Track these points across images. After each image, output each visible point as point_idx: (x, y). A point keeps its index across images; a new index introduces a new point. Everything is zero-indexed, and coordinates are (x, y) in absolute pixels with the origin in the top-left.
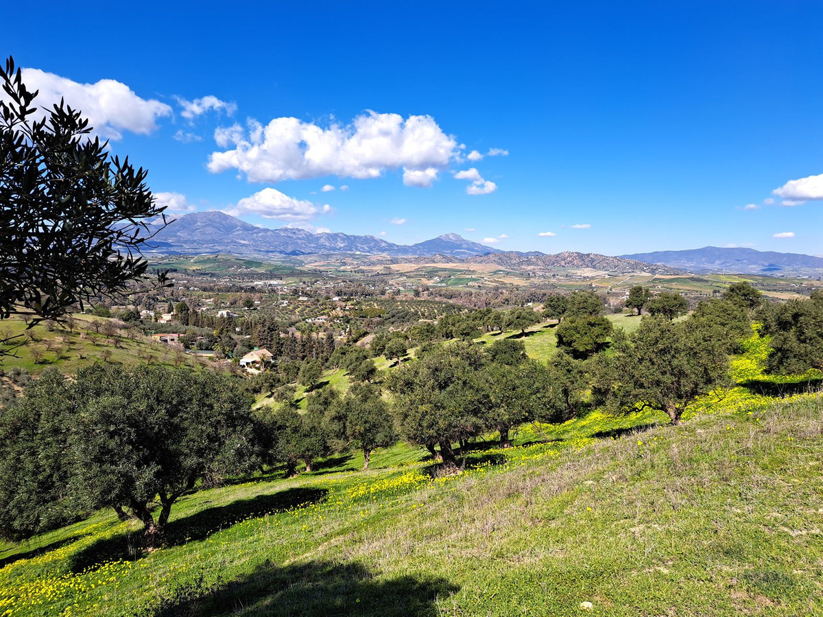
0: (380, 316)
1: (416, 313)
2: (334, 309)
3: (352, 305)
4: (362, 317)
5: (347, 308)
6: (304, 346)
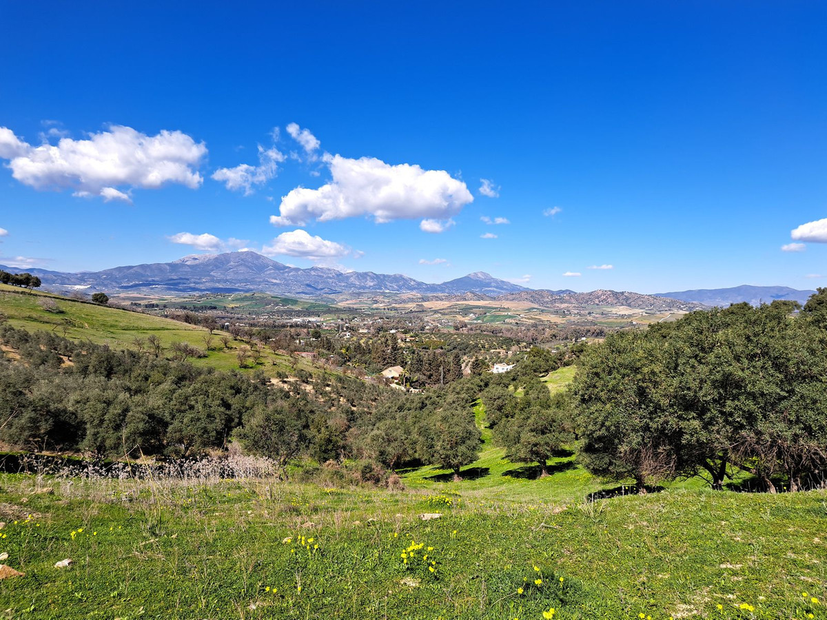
0: (442, 348)
1: (476, 345)
3: (412, 337)
4: (425, 348)
5: (407, 340)
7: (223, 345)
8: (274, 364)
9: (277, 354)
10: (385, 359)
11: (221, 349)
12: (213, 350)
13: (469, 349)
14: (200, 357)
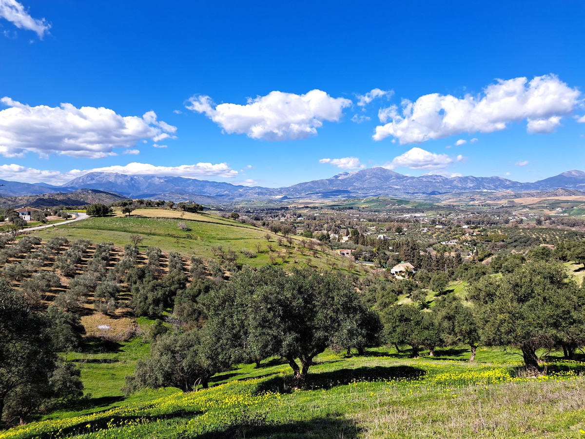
0: (503, 241)
1: (538, 239)
2: (463, 234)
3: (479, 231)
4: (488, 241)
5: (474, 234)
6: (438, 262)
7: (269, 250)
8: (296, 262)
9: (304, 255)
11: (267, 252)
12: (262, 252)
13: (529, 242)
14: (251, 257)
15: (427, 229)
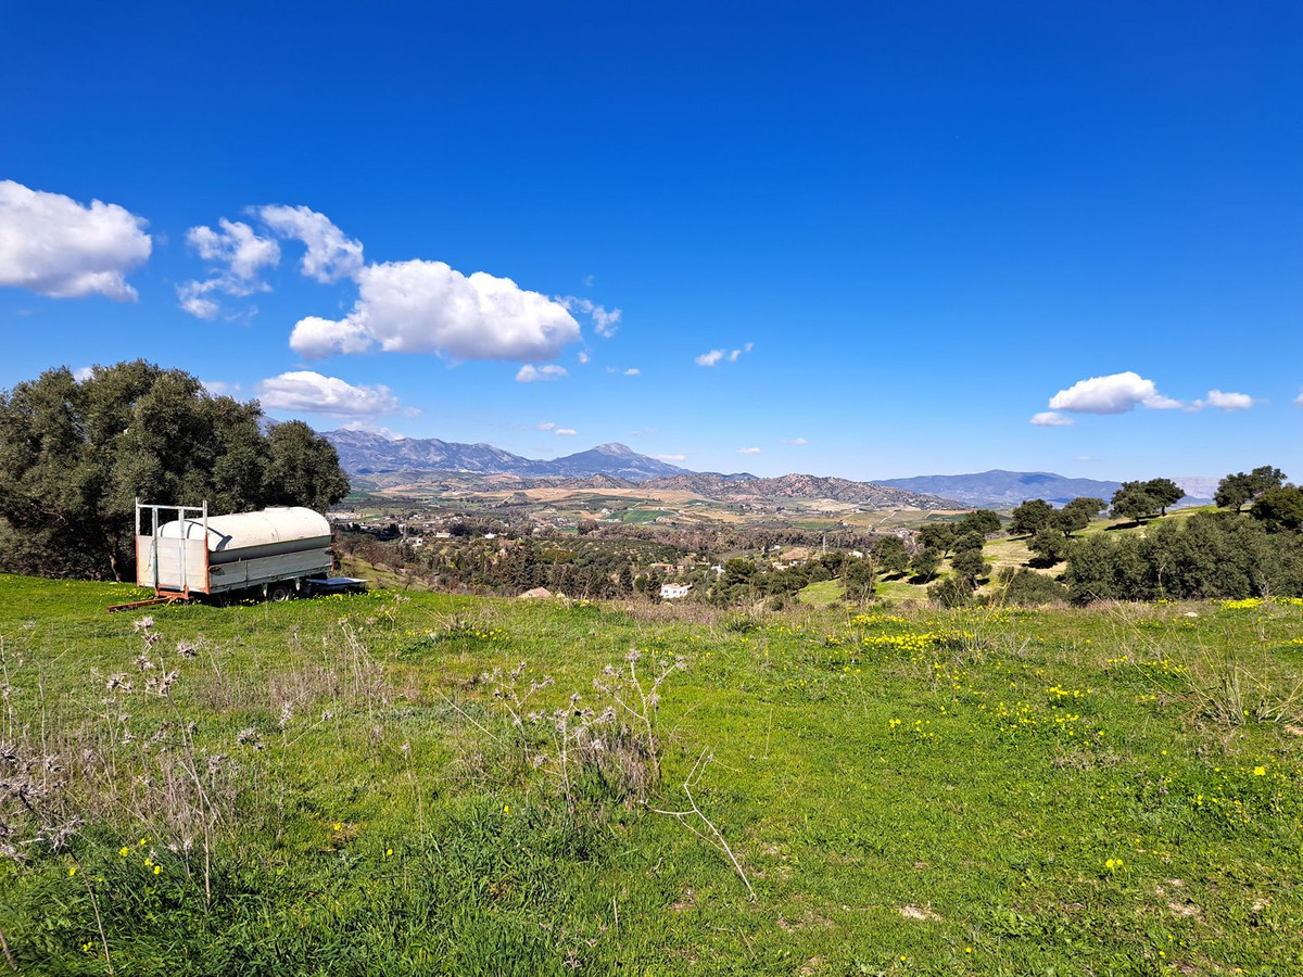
0: (572, 562)
10: (514, 578)
13: (612, 564)
15: (421, 540)
